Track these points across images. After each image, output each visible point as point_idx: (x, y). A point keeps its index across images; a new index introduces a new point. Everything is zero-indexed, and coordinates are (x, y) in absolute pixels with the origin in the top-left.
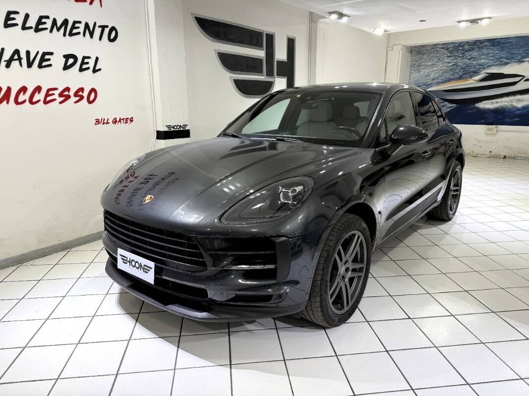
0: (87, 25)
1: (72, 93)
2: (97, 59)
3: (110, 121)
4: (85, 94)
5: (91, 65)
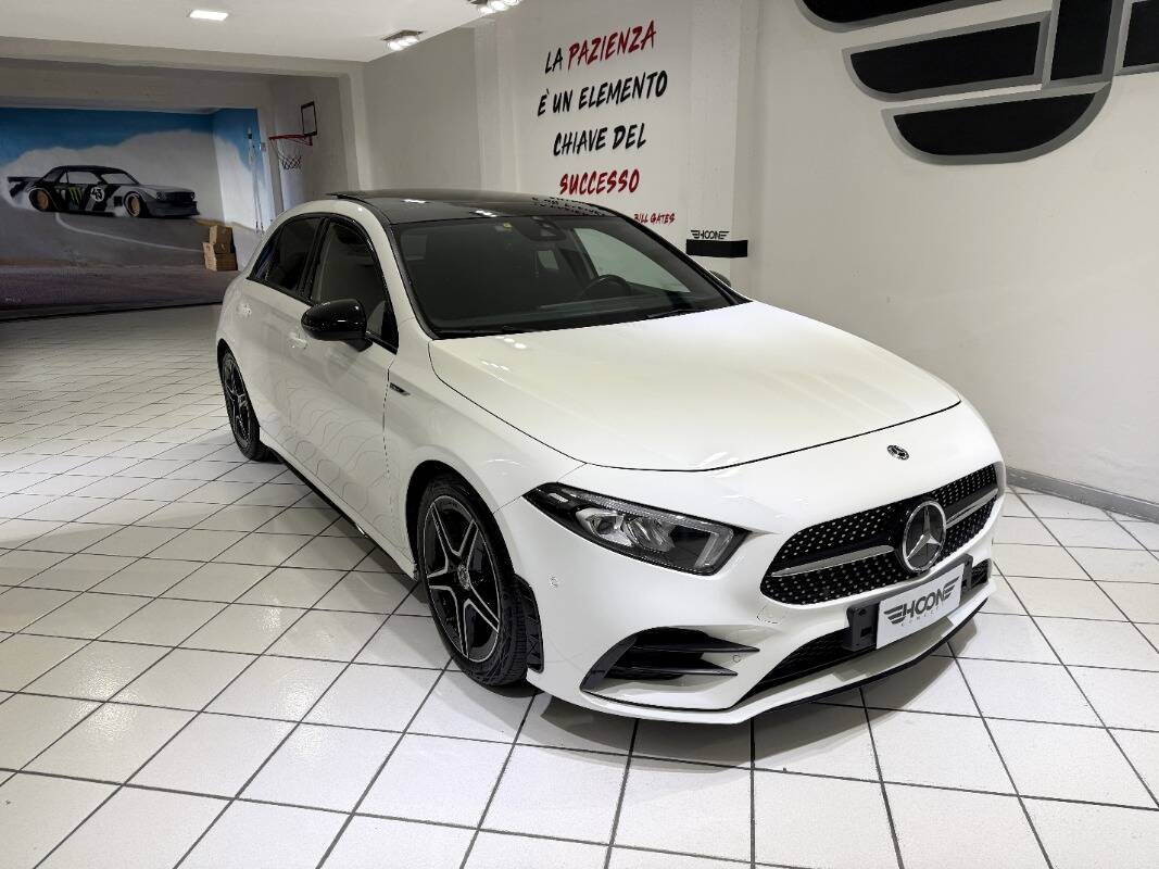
0: (637, 79)
1: (617, 179)
2: (643, 125)
3: (649, 218)
4: (628, 180)
5: (636, 138)
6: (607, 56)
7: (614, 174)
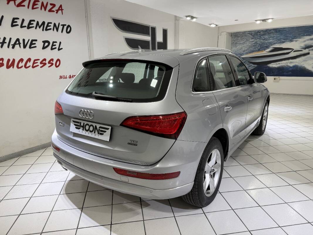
0: (55, 25)
1: (47, 62)
2: (60, 43)
3: (68, 77)
4: (54, 62)
5: (57, 46)
6: (33, 8)
7: (45, 60)
